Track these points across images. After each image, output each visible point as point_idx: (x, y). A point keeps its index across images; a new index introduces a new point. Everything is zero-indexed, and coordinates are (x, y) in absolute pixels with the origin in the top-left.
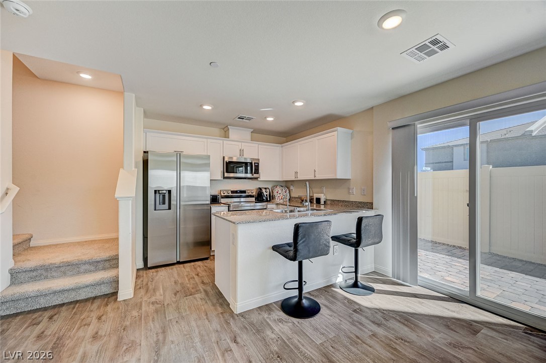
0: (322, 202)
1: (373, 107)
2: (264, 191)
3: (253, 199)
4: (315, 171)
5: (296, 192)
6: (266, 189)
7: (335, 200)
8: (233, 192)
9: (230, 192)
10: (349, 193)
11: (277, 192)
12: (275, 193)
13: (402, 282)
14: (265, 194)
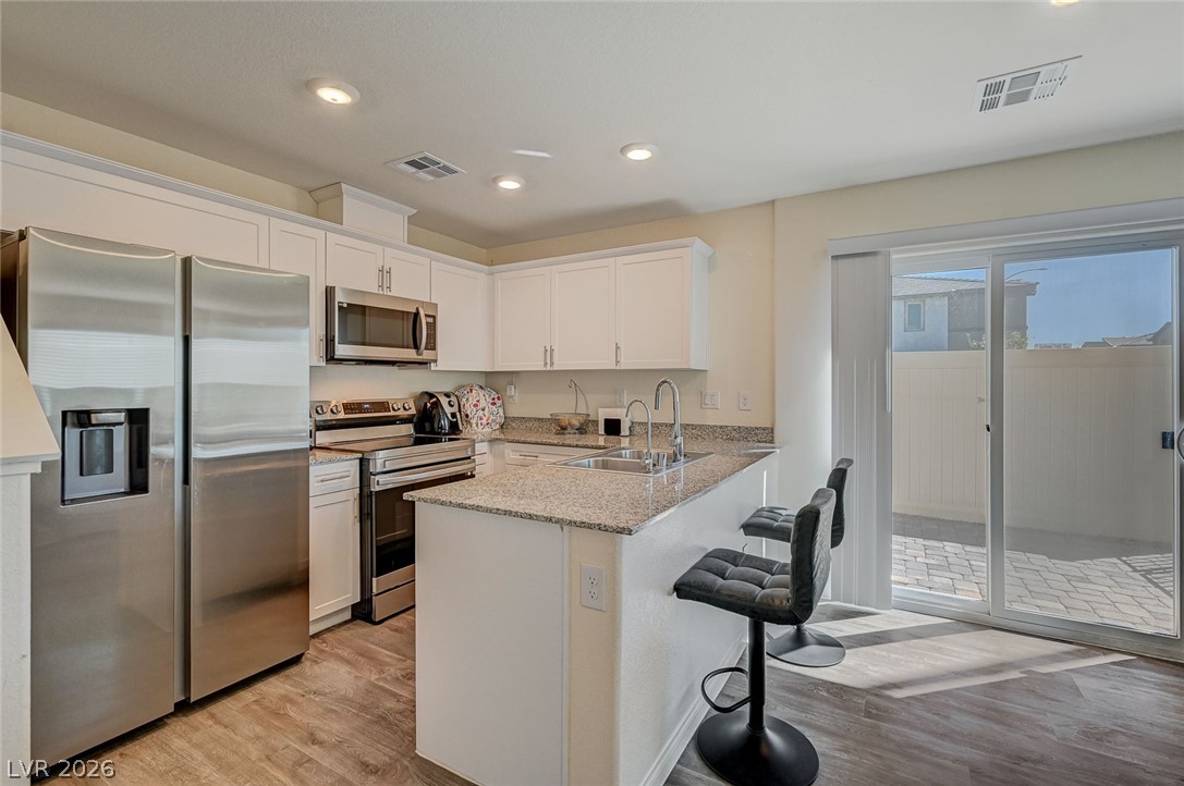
0: (625, 430)
1: (773, 202)
2: (444, 401)
3: (408, 429)
4: (617, 348)
5: (524, 404)
6: (447, 395)
7: (661, 425)
8: (348, 407)
9: (341, 408)
10: (702, 405)
11: (476, 405)
12: (469, 409)
13: (857, 607)
14: (449, 410)
